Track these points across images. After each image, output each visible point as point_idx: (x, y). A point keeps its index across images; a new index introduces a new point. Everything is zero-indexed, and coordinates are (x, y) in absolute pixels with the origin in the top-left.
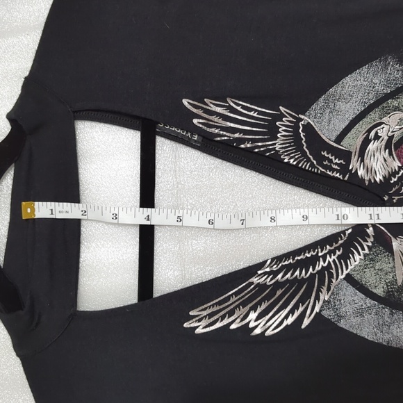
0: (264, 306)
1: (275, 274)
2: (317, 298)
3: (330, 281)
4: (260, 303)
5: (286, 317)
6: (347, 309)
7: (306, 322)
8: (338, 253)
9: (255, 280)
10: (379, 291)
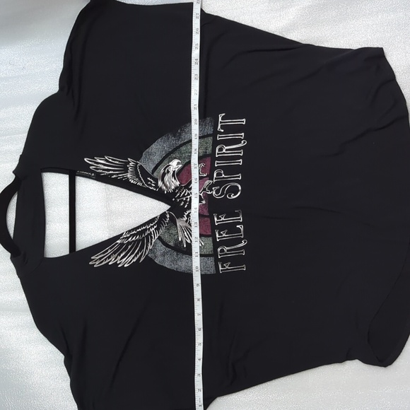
0: (123, 254)
1: (128, 238)
2: (147, 248)
3: (151, 240)
4: (121, 252)
5: (133, 258)
6: (158, 253)
7: (142, 259)
8: (155, 227)
9: (119, 241)
10: (171, 244)
